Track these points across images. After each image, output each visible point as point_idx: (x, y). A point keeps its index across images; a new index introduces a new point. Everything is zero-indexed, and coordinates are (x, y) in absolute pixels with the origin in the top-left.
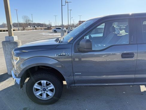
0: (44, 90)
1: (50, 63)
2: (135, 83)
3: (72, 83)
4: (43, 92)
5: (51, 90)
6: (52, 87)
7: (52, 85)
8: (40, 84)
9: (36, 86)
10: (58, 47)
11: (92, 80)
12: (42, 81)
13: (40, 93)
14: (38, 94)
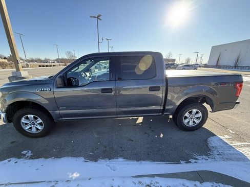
0: (33, 124)
1: (34, 99)
2: (118, 116)
3: (59, 118)
4: (32, 126)
5: (41, 124)
6: (40, 121)
7: (39, 119)
8: (27, 118)
9: (23, 120)
10: (40, 83)
11: (77, 114)
12: (29, 116)
13: (30, 126)
14: (27, 128)
